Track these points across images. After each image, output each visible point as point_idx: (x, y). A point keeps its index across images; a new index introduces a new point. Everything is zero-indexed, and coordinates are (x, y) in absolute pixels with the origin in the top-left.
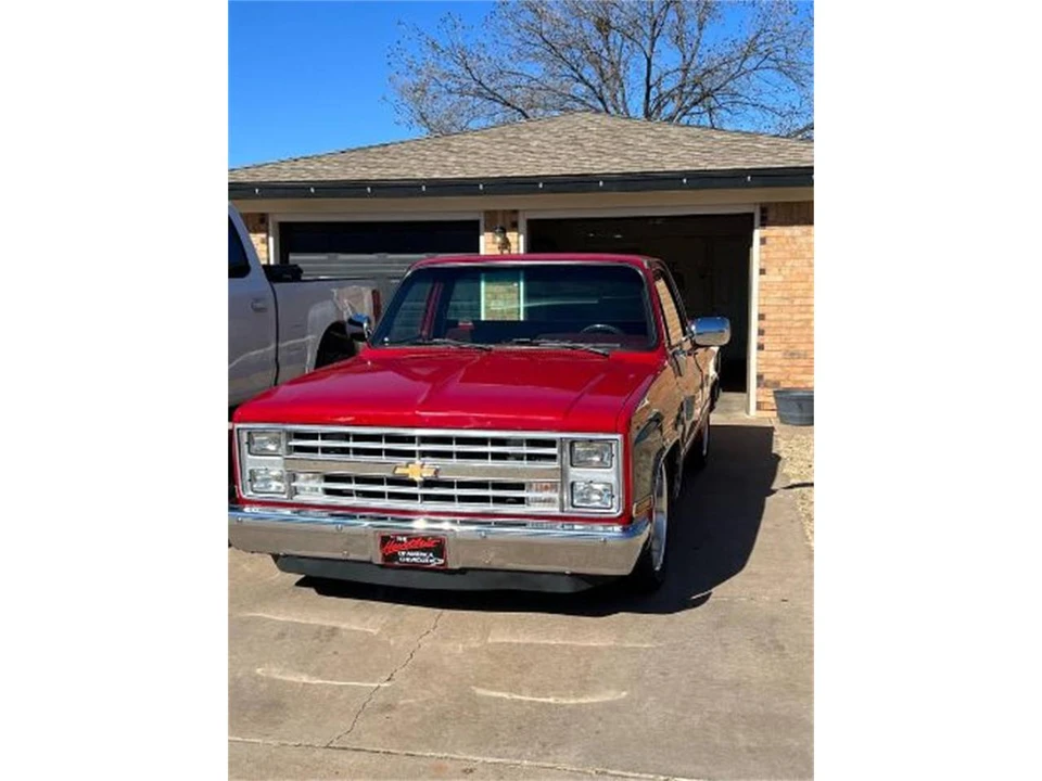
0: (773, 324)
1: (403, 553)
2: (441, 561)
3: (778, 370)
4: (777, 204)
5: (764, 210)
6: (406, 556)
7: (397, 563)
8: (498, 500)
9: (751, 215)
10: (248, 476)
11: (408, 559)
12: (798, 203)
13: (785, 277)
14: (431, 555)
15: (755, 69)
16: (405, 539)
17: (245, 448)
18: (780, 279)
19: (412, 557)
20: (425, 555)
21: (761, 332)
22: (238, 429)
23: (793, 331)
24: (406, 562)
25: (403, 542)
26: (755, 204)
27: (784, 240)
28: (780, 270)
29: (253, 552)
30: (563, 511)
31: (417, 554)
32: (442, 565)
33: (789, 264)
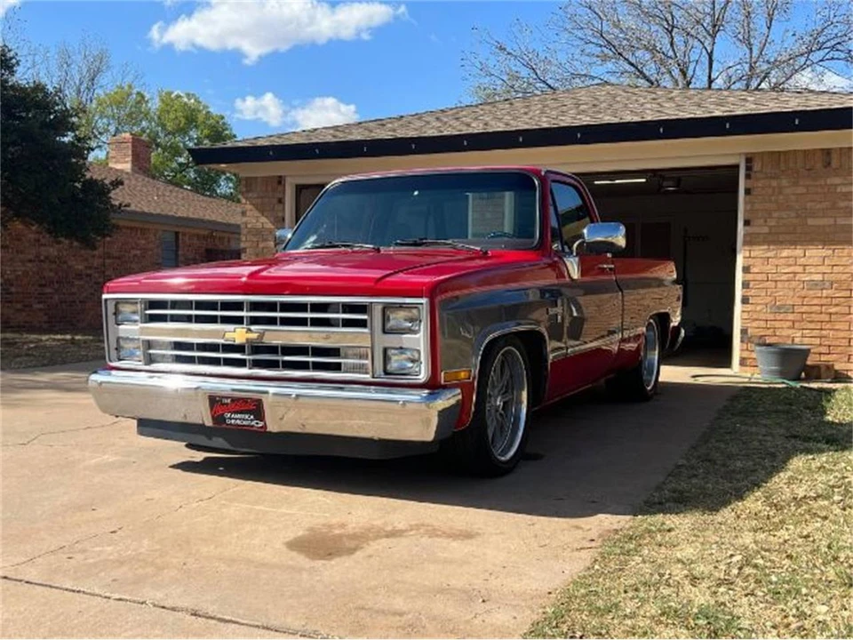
0: (759, 277)
1: (229, 415)
2: (261, 424)
3: (762, 324)
4: (763, 153)
5: (749, 160)
6: (230, 419)
7: (224, 426)
8: (318, 366)
9: (737, 167)
10: (113, 344)
11: (233, 421)
12: (785, 153)
13: (771, 227)
14: (252, 417)
15: (821, 61)
16: (229, 401)
17: (111, 318)
18: (766, 230)
19: (236, 419)
20: (247, 417)
21: (746, 285)
22: (106, 300)
23: (779, 285)
24: (231, 424)
25: (227, 404)
26: (740, 154)
27: (770, 191)
28: (766, 221)
29: (117, 416)
30: (373, 377)
31: (239, 416)
32: (262, 427)
33: (775, 215)
